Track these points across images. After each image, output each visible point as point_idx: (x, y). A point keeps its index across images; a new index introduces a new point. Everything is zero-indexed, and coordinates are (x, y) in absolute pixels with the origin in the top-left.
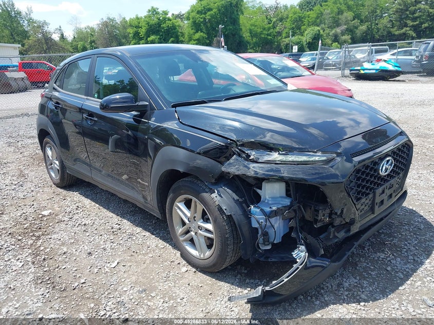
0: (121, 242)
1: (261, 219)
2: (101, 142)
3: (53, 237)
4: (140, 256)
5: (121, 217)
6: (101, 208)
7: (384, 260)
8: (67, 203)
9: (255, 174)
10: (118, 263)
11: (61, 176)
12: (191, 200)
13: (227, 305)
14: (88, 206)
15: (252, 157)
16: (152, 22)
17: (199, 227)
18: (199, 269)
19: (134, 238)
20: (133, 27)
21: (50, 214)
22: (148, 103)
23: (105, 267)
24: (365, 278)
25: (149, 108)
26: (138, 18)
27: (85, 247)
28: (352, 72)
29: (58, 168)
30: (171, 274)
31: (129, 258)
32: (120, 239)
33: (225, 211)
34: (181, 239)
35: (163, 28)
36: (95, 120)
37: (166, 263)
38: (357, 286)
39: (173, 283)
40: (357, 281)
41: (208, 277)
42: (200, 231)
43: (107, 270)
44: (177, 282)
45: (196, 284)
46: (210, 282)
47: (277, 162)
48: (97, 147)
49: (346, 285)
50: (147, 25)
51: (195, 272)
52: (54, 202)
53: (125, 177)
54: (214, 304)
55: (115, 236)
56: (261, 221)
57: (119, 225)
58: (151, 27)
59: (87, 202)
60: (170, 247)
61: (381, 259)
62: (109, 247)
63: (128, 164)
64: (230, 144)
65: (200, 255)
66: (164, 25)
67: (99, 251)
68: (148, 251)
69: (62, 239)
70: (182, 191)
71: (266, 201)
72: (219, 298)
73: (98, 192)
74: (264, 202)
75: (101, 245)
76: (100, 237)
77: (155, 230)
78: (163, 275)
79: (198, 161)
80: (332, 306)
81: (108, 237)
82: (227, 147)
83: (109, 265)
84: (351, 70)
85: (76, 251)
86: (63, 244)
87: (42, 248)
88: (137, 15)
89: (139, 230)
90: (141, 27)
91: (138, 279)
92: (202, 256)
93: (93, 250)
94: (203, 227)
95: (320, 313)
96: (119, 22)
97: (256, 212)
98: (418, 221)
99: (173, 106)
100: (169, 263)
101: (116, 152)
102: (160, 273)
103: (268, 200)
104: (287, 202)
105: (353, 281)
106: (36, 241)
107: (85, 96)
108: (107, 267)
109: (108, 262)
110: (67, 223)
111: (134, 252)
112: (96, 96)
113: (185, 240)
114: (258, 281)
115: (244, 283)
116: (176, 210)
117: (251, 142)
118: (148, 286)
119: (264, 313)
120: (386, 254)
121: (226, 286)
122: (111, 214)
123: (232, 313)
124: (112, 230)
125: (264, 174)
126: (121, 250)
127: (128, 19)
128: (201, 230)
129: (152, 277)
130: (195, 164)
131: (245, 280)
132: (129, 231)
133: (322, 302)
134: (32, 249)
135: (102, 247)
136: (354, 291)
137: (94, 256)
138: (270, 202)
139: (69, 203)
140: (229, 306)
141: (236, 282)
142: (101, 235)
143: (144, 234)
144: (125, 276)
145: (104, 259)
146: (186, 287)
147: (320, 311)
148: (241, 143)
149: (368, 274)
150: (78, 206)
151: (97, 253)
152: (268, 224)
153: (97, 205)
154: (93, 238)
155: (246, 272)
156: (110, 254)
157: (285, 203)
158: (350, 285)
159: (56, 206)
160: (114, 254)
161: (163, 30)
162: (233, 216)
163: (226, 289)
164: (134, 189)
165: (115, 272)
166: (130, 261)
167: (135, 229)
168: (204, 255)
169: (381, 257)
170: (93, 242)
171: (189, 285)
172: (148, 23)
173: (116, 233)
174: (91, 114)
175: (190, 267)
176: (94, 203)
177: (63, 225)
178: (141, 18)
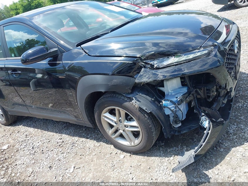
0: (69, 151)
1: (172, 107)
2: (24, 87)
3: (17, 163)
4: (87, 157)
5: (59, 133)
6: (42, 131)
7: (243, 107)
8: (17, 135)
9: (164, 77)
10: (74, 168)
11: (6, 118)
12: (114, 109)
13: (165, 172)
14: (33, 133)
15: (155, 66)
16: (25, 4)
17: (125, 126)
18: (132, 153)
19: (76, 145)
20: (14, 10)
21: (9, 147)
22: (57, 49)
23: (67, 174)
24: (240, 123)
25: (59, 53)
26: (14, 4)
27: (45, 163)
28: (153, 4)
29: (2, 113)
30: (115, 163)
31: (79, 161)
32: (67, 149)
33: (146, 110)
34: (113, 137)
35: (33, 6)
36: (19, 73)
37: (107, 156)
38: (238, 130)
39: (120, 169)
40: (236, 126)
41: (141, 156)
42: (127, 129)
43: (69, 175)
44: (122, 167)
45: (135, 164)
46: (145, 160)
47: (174, 64)
48: (23, 91)
49: (231, 131)
50: (22, 7)
51: (130, 156)
52: (8, 138)
53: (51, 105)
54: (156, 175)
55: (62, 148)
56: (172, 109)
57: (61, 139)
58: (25, 7)
59: (31, 130)
60: (104, 143)
61: (240, 107)
62: (62, 157)
63: (49, 96)
64: (136, 60)
65: (131, 144)
66: (33, 4)
67: (56, 163)
68: (91, 151)
69: (25, 163)
70: (106, 106)
71: (170, 94)
72: (156, 169)
73: (36, 120)
74: (168, 95)
75: (56, 158)
76: (52, 152)
77: (88, 135)
78: (110, 165)
79: (115, 81)
80: (232, 149)
81: (57, 150)
82: (134, 64)
83: (68, 171)
84: (152, 3)
85: (39, 168)
86: (27, 166)
87: (13, 175)
88: (13, 2)
89: (76, 138)
90: (18, 9)
91: (94, 174)
92: (133, 144)
93: (51, 163)
94: (128, 125)
95: (228, 157)
96: (3, 9)
97: (167, 104)
98: (245, 77)
99: (77, 46)
100: (109, 155)
101: (37, 90)
102: (107, 165)
103: (171, 93)
104: (185, 90)
105: (234, 127)
106: (6, 171)
107: (4, 57)
108: (68, 173)
109: (66, 169)
110: (23, 149)
111: (81, 155)
112: (13, 55)
113: (116, 137)
114: (175, 148)
115: (167, 152)
116: (104, 119)
117: (152, 54)
118: (104, 177)
119: (193, 169)
120: (241, 103)
121: (157, 159)
122: (52, 133)
123: (172, 177)
124: (58, 144)
125: (171, 75)
126: (71, 157)
127: (8, 6)
128: (127, 127)
129: (103, 170)
130: (113, 83)
131: (167, 150)
132: (70, 141)
133: (225, 149)
134: (6, 178)
135: (57, 159)
136: (239, 134)
137: (54, 168)
138: (173, 94)
139: (19, 135)
140: (167, 173)
141: (161, 153)
142: (52, 150)
143: (82, 140)
144: (84, 175)
145: (63, 167)
146: (130, 169)
147: (228, 155)
148: (145, 57)
149: (239, 119)
150: (26, 135)
151: (55, 165)
152: (177, 109)
153: (40, 130)
154: (47, 154)
155: (163, 144)
156: (65, 162)
157: (183, 91)
158: (234, 130)
159: (10, 140)
160: (67, 161)
161: (33, 8)
162: (153, 112)
163: (158, 161)
164: (65, 113)
165: (75, 175)
166: (82, 163)
167: (73, 138)
168: (134, 143)
169: (240, 105)
170: (48, 158)
171: (131, 167)
172: (22, 5)
173: (62, 145)
174: (14, 70)
175: (125, 154)
176: (36, 129)
177: (21, 153)
178: (17, 3)
